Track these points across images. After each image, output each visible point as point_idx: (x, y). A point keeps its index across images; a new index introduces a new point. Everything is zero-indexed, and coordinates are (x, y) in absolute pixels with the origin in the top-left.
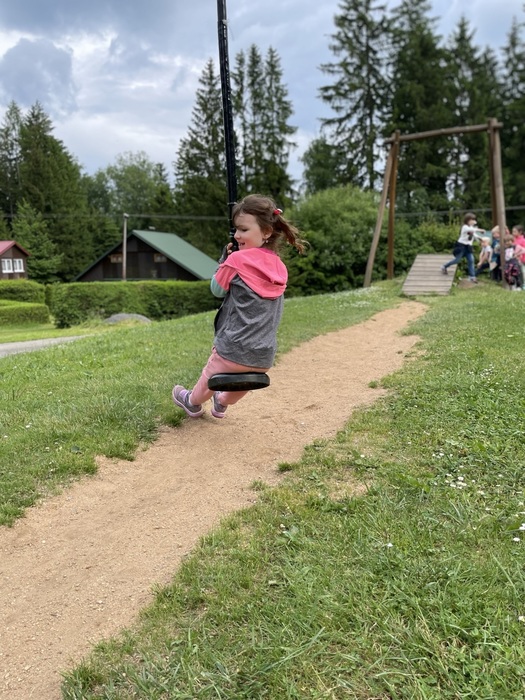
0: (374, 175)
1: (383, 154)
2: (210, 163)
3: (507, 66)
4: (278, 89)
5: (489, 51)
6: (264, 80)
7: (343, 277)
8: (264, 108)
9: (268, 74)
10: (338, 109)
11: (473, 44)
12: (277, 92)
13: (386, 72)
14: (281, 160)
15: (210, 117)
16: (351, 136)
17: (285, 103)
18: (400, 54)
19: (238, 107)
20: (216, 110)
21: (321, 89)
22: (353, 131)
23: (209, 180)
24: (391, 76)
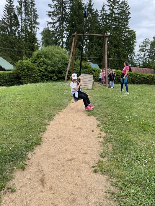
0: (63, 42)
1: (66, 36)
2: (9, 29)
3: (101, 16)
4: (34, 9)
5: (97, 11)
6: (29, 5)
8: (29, 14)
9: (30, 3)
10: (53, 19)
11: (93, 8)
12: (33, 10)
13: (68, 11)
14: (34, 32)
15: (9, 14)
16: (57, 29)
17: (36, 14)
18: (72, 6)
19: (20, 12)
20: (12, 12)
21: (48, 12)
22: (57, 27)
23: (9, 36)
24: (69, 12)
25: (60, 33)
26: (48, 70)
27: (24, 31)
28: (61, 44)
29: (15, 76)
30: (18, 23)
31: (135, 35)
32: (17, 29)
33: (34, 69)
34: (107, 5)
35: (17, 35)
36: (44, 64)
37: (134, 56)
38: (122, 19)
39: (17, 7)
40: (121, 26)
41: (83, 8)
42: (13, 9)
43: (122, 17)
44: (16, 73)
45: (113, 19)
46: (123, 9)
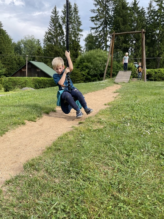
0: (107, 46)
1: (110, 39)
2: (55, 40)
3: (148, 14)
4: (77, 17)
5: (143, 8)
6: (72, 13)
7: (97, 78)
8: (73, 23)
9: (74, 12)
10: (96, 24)
11: (138, 6)
13: (111, 13)
14: (78, 40)
15: (55, 25)
16: (100, 34)
17: (79, 21)
18: (115, 8)
19: (65, 22)
20: (57, 22)
21: (91, 17)
22: (101, 32)
23: (54, 45)
24: (113, 15)
25: (104, 38)
26: (91, 73)
28: (104, 49)
30: (63, 32)
32: (62, 38)
33: (77, 74)
34: (155, 1)
35: (62, 44)
36: (86, 69)
39: (61, 17)
41: (128, 8)
42: (58, 19)
45: (162, 15)
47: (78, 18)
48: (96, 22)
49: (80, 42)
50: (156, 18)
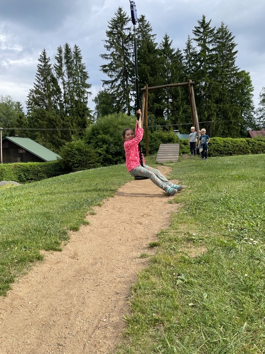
0: (130, 108)
1: (133, 98)
2: (47, 101)
3: (187, 59)
4: (80, 65)
5: (179, 51)
6: (73, 61)
7: (121, 157)
8: (74, 75)
9: (75, 58)
10: (111, 76)
11: (171, 47)
12: (80, 67)
13: (132, 59)
14: (84, 100)
15: (45, 78)
16: (118, 90)
17: (84, 72)
19: (60, 74)
20: (48, 75)
21: (102, 66)
22: (119, 87)
23: (46, 110)
25: (124, 95)
26: (111, 151)
27: (68, 100)
28: (127, 112)
29: (63, 167)
30: (59, 90)
31: (248, 78)
32: (58, 99)
33: (89, 153)
34: (194, 39)
35: (59, 108)
36: (103, 144)
37: (253, 113)
38: (222, 56)
39: (55, 67)
40: (221, 67)
41: (156, 51)
42: (49, 69)
43: (222, 53)
44: (64, 162)
45: (207, 60)
46: (221, 41)
47: (82, 67)
48: (110, 73)
49: (88, 103)
50: (198, 63)
